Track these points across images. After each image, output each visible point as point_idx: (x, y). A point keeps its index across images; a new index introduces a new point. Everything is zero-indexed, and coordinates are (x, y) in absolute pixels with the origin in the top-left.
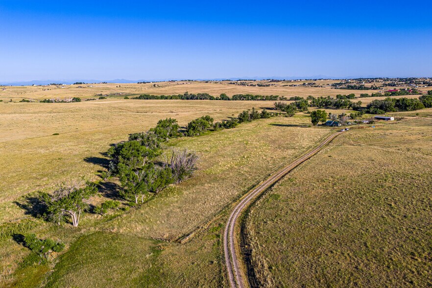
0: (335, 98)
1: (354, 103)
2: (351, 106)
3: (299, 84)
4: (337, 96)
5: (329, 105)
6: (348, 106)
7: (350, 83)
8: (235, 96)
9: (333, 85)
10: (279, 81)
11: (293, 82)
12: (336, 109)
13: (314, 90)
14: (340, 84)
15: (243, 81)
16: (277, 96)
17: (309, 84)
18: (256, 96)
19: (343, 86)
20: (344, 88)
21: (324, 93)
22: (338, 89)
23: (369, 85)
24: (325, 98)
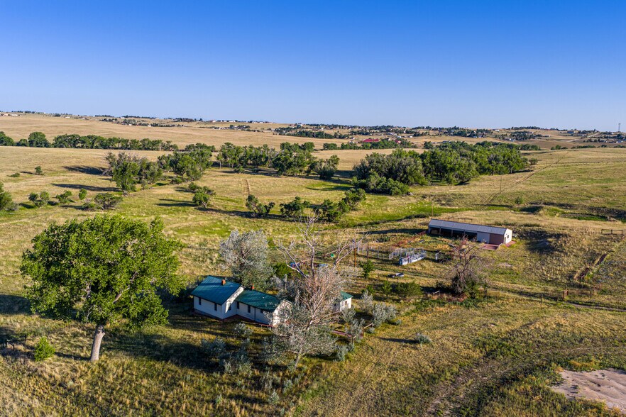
0: (278, 150)
1: (322, 161)
2: (312, 167)
3: (224, 126)
4: (283, 146)
5: (264, 164)
6: (306, 168)
7: (303, 128)
8: (60, 137)
9: (277, 130)
10: (191, 121)
11: (214, 124)
12: (277, 174)
13: (244, 135)
14: (289, 129)
15: (133, 118)
16: (159, 142)
17: (240, 127)
18: (111, 140)
19: (293, 132)
20: (294, 135)
21: (259, 140)
22: (284, 135)
23: (332, 132)
24: (259, 149)
